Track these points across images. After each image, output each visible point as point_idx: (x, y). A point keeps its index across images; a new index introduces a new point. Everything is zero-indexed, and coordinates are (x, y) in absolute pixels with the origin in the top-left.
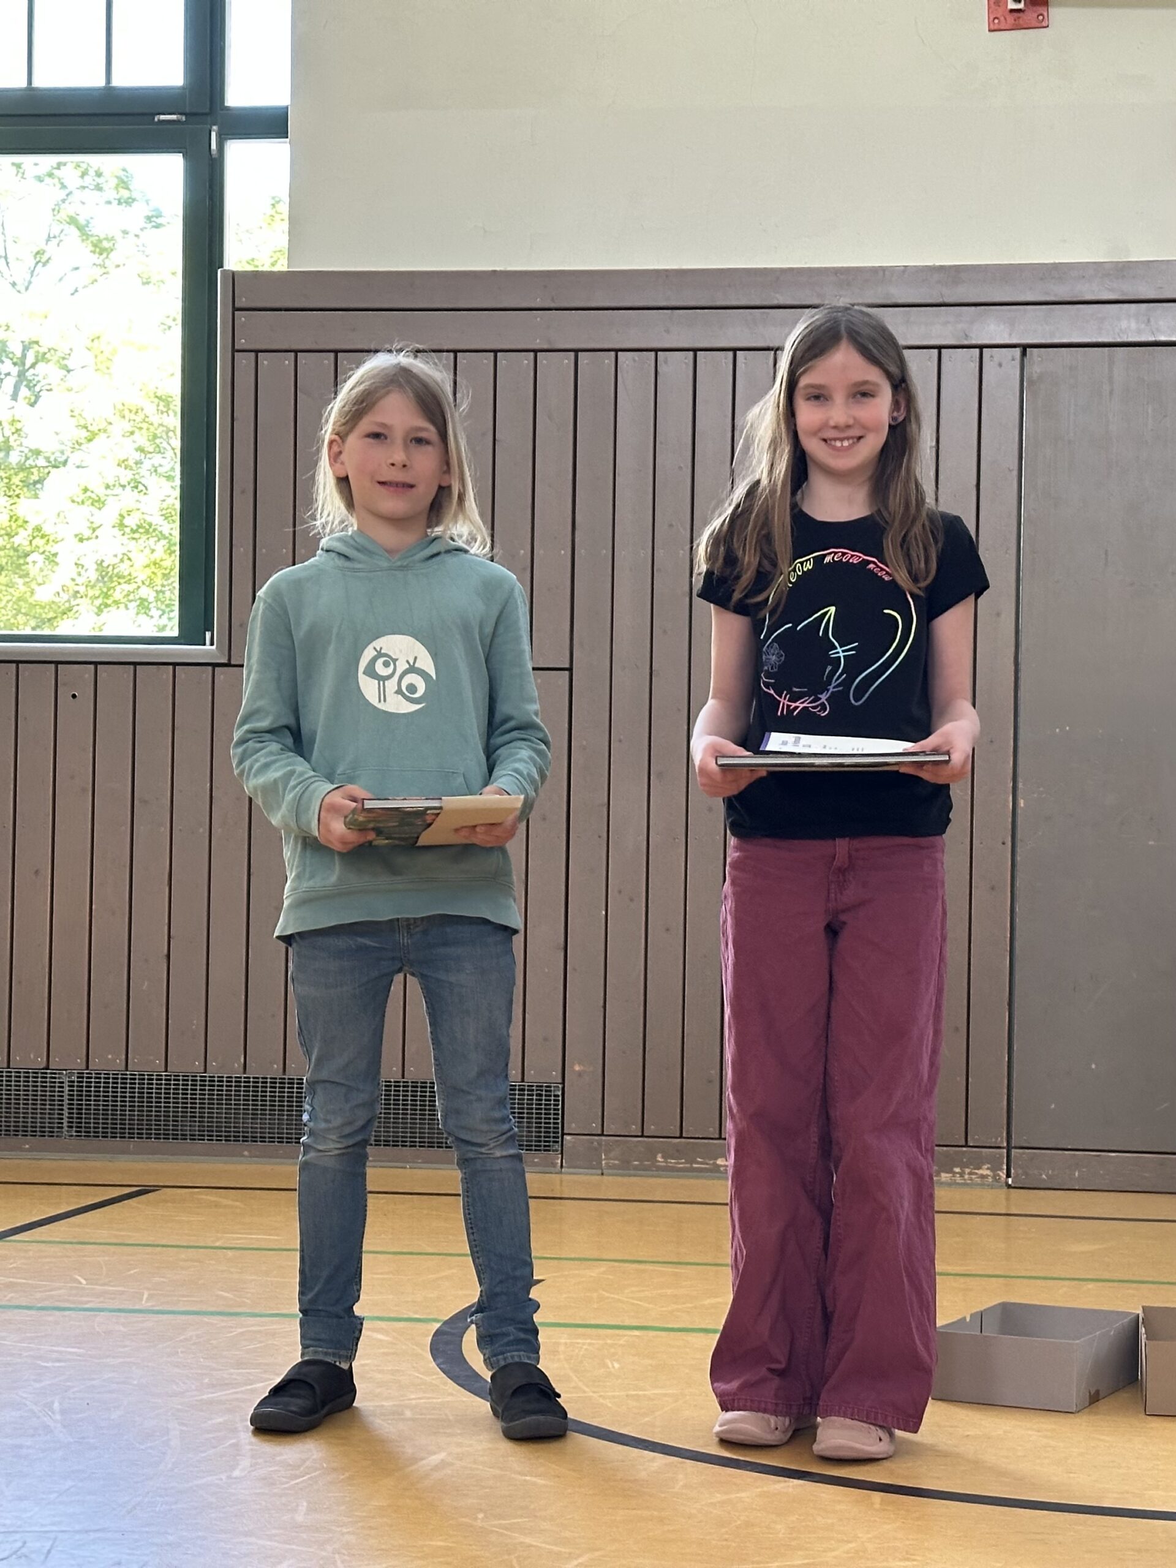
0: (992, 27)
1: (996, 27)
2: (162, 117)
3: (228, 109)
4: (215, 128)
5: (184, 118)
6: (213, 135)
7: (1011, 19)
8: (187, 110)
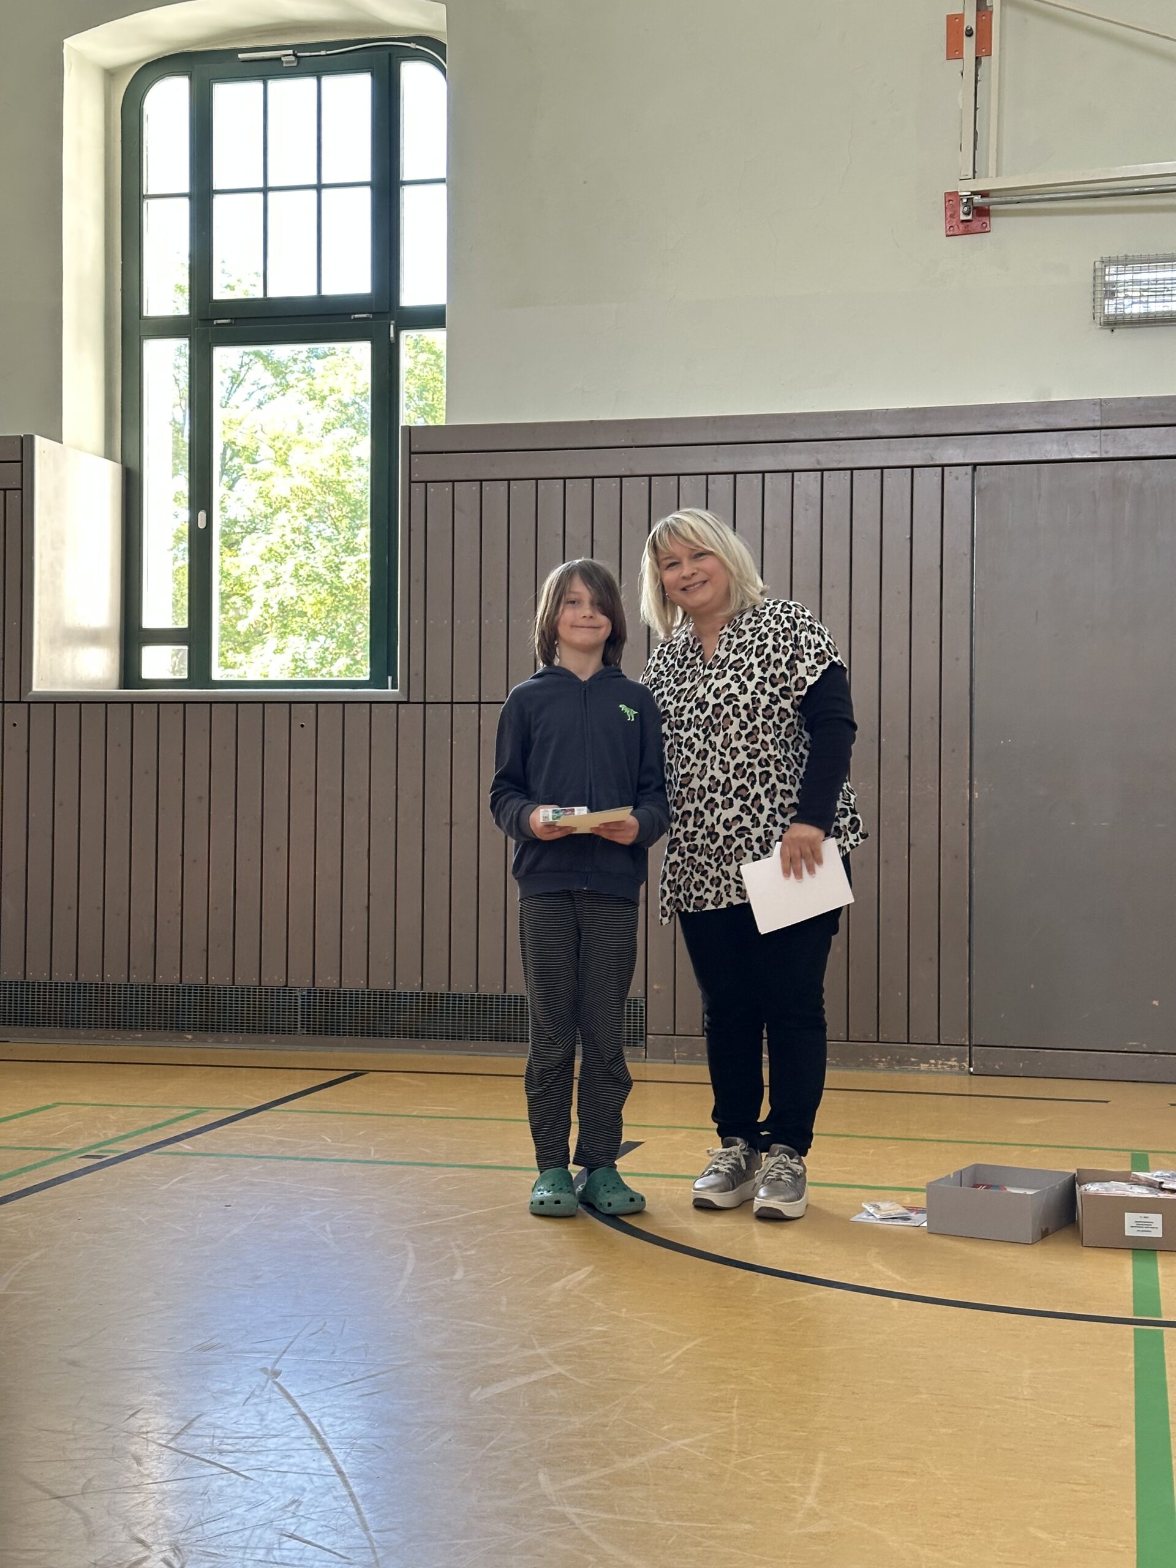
0: (949, 233)
1: (952, 233)
2: (357, 316)
3: (403, 308)
4: (393, 322)
5: (371, 316)
6: (392, 327)
7: (962, 226)
8: (374, 311)
